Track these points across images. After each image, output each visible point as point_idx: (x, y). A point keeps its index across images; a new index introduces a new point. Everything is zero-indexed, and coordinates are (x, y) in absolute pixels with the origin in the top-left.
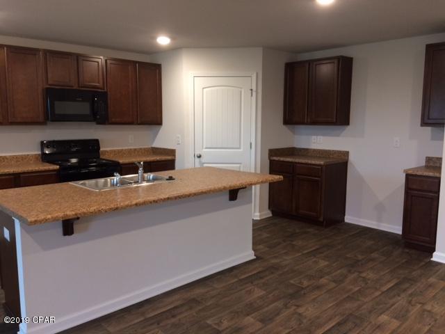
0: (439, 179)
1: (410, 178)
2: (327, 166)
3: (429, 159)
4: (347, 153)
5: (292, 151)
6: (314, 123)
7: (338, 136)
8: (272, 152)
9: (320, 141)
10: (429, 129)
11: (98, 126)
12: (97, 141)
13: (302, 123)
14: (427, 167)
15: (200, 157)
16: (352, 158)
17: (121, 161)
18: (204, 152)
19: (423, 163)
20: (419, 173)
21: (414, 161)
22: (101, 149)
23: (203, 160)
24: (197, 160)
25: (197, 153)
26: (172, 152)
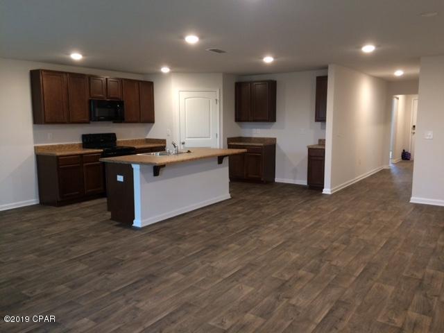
0: (324, 150)
1: (311, 150)
2: (265, 146)
3: (320, 140)
4: (275, 139)
5: (240, 139)
6: (255, 121)
7: (269, 128)
8: (230, 140)
9: (258, 132)
10: (320, 123)
11: (115, 124)
12: (114, 134)
13: (248, 121)
14: (319, 145)
15: (183, 143)
16: (278, 142)
17: (136, 147)
18: (186, 140)
19: (317, 143)
20: (315, 147)
21: (313, 142)
22: (118, 140)
23: (186, 145)
24: (182, 146)
25: (182, 141)
26: (164, 141)
